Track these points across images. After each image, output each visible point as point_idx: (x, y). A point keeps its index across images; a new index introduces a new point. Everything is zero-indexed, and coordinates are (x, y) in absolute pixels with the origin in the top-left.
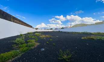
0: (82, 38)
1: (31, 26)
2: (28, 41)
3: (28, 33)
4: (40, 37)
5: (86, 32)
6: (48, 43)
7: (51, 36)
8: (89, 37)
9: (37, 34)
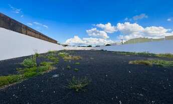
0: (131, 62)
2: (41, 63)
3: (50, 52)
5: (146, 53)
6: (69, 67)
7: (82, 58)
9: (62, 53)
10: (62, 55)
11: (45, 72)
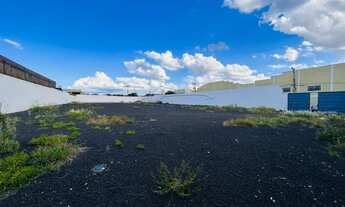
0: (225, 123)
1: (49, 81)
3: (36, 110)
4: (88, 123)
5: (234, 106)
6: (118, 142)
8: (239, 120)
9: (78, 112)
10: (78, 115)
11: (61, 163)
